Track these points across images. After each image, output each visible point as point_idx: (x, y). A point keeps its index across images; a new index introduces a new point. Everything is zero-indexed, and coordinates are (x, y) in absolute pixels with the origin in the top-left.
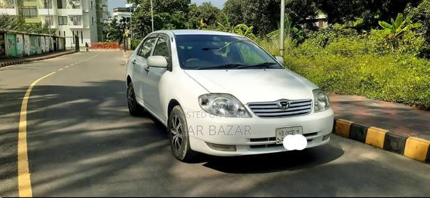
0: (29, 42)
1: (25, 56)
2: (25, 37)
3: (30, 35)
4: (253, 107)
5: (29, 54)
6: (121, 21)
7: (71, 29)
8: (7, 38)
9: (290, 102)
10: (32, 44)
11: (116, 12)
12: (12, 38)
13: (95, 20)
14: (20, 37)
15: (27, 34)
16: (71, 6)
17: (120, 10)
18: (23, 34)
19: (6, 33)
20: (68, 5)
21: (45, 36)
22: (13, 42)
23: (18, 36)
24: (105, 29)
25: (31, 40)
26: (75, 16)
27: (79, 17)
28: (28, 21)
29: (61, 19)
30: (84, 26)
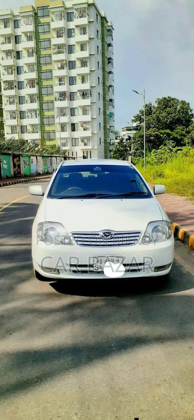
0: (42, 162)
1: (39, 174)
2: (38, 158)
3: (43, 157)
4: (76, 236)
5: (41, 173)
6: (127, 140)
7: (82, 149)
8: (22, 159)
9: (113, 233)
10: (45, 164)
11: (124, 131)
12: (26, 159)
13: (102, 140)
14: (34, 158)
15: (40, 156)
16: (82, 129)
17: (129, 129)
18: (36, 156)
19: (21, 155)
20: (80, 128)
21: (56, 157)
22: (28, 163)
23: (32, 157)
24: (111, 148)
25: (44, 161)
26: (85, 138)
27: (88, 138)
28: (48, 143)
29: (74, 140)
30: (93, 146)
